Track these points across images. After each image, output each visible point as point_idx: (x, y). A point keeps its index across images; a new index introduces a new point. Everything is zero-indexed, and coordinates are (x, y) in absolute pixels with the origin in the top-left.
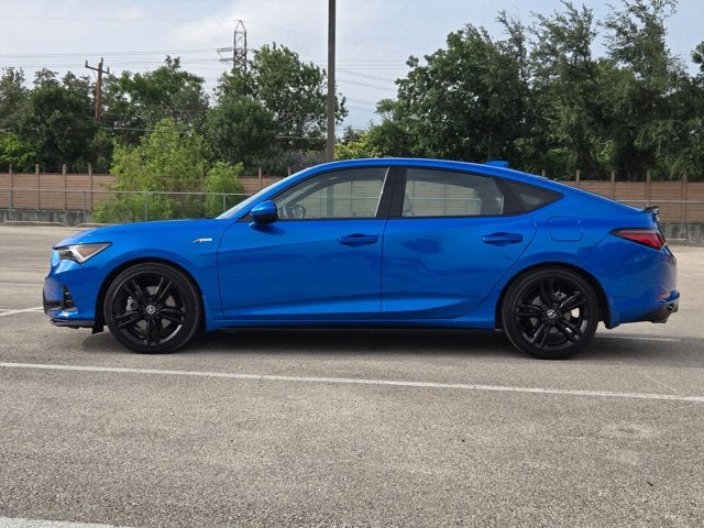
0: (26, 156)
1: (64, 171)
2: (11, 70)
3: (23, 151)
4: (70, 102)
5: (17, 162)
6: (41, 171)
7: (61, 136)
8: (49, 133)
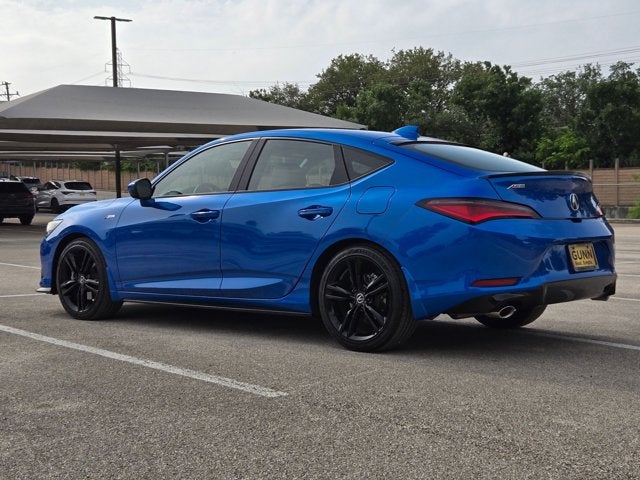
0: (579, 152)
1: (616, 165)
2: (588, 67)
3: (578, 147)
4: (624, 94)
5: (570, 158)
6: (595, 167)
7: (614, 129)
8: (602, 127)
